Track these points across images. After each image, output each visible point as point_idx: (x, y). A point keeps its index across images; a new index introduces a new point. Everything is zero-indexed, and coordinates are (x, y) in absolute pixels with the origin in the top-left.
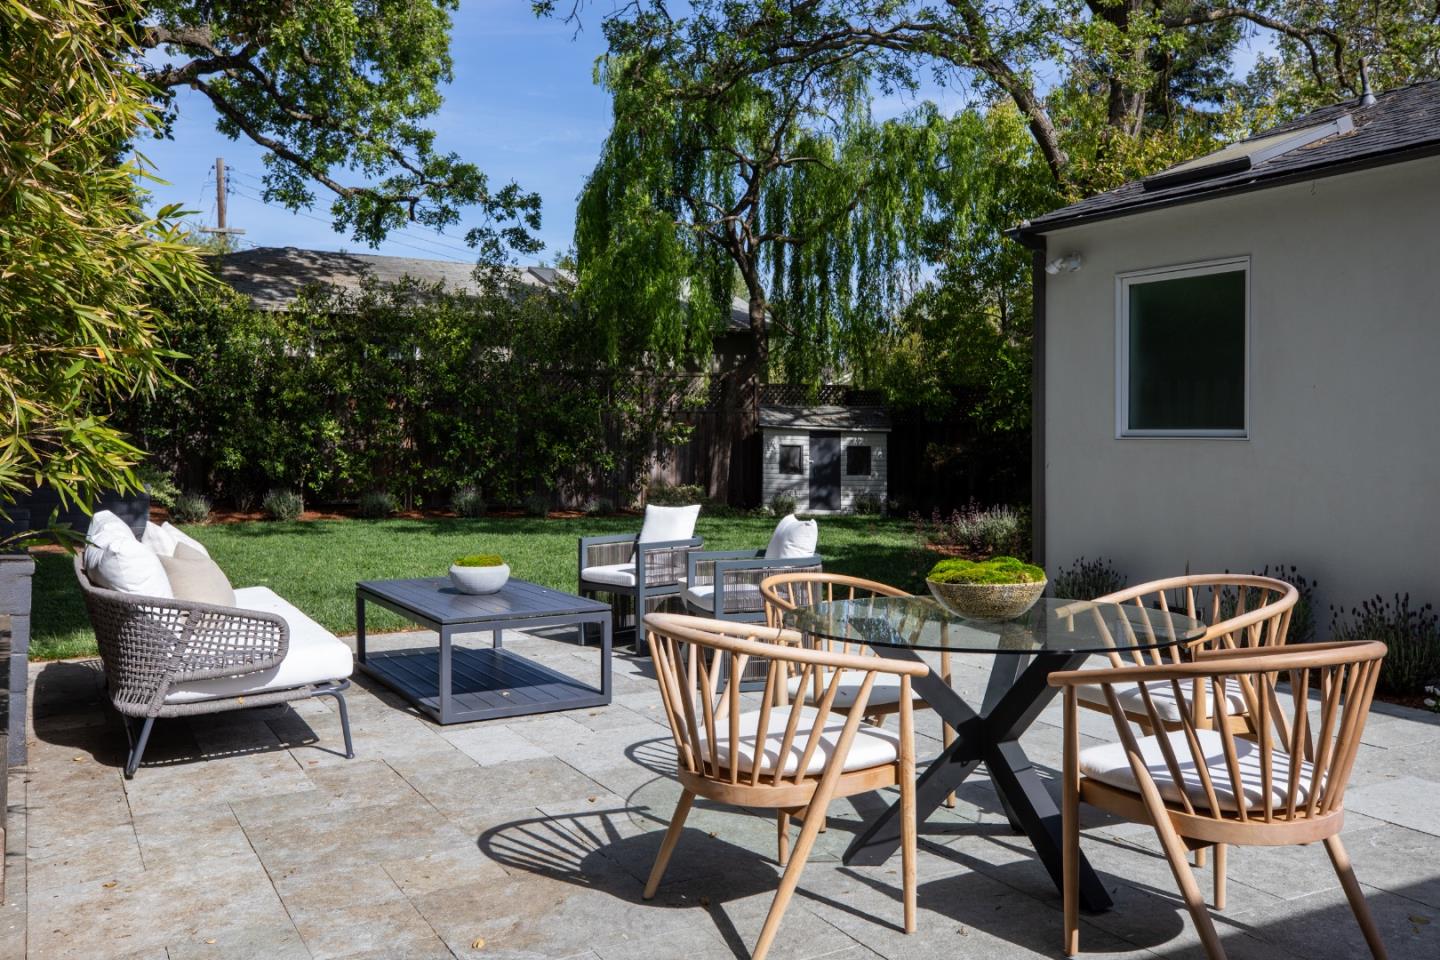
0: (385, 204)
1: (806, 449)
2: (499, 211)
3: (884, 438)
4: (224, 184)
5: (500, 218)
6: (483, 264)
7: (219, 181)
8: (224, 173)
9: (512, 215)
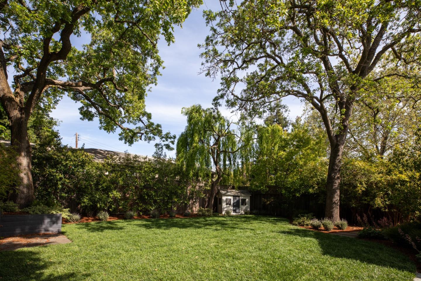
0: (135, 134)
1: (232, 200)
2: (164, 139)
3: (249, 197)
4: (77, 139)
5: (164, 141)
6: (156, 153)
7: (76, 138)
8: (78, 136)
9: (167, 140)
